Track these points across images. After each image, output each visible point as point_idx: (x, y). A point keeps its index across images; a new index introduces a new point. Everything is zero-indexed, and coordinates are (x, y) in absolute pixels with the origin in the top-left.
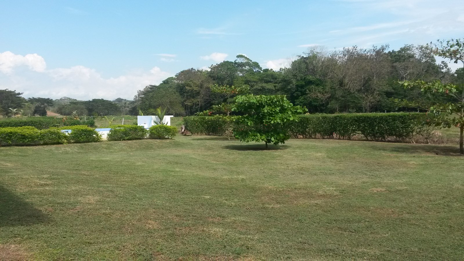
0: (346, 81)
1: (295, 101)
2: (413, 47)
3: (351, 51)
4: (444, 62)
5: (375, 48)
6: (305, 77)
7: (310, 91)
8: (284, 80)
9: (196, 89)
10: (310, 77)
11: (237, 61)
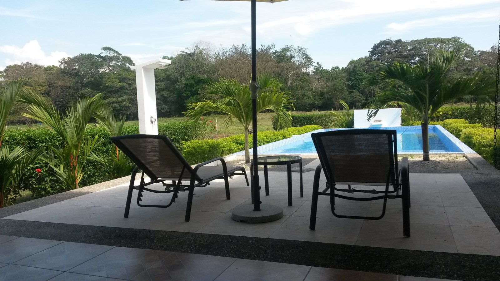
3: (240, 49)
6: (194, 75)
7: (202, 90)
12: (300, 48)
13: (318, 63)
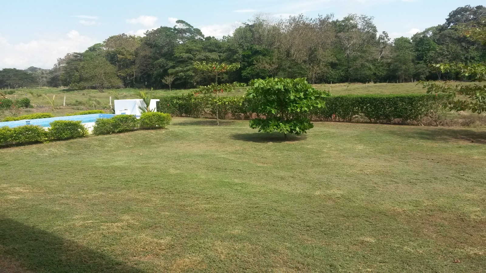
0: (292, 52)
1: (242, 71)
2: (356, 16)
3: (297, 19)
4: (385, 32)
5: (321, 17)
6: (252, 46)
7: (257, 61)
8: (229, 50)
9: (129, 57)
10: (257, 47)
11: (177, 28)
12: (363, 17)
13: (384, 32)
